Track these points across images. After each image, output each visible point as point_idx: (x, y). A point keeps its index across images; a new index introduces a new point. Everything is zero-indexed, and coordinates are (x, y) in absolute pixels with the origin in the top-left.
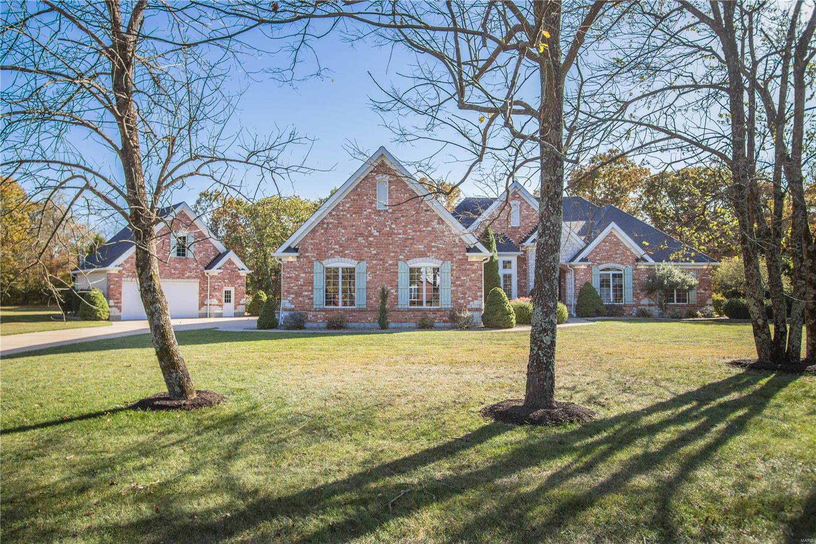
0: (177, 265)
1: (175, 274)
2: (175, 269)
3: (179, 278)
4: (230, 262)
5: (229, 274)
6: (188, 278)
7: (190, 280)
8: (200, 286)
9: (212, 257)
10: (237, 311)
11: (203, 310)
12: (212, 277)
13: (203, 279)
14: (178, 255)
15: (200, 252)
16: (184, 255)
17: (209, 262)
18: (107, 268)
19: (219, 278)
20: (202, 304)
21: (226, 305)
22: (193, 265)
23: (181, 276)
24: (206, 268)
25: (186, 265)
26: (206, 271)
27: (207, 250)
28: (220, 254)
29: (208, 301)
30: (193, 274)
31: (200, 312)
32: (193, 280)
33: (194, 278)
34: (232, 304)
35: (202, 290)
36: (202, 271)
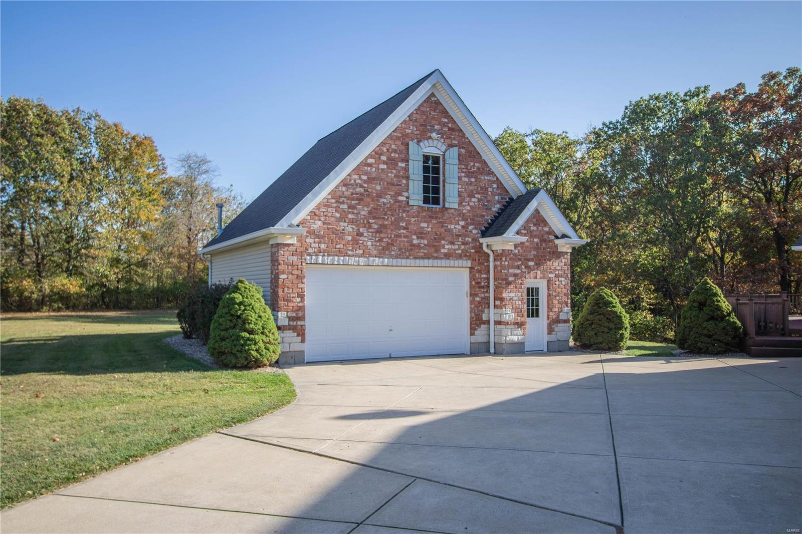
0: (424, 225)
1: (418, 246)
2: (421, 234)
3: (427, 257)
4: (538, 219)
5: (537, 248)
6: (447, 256)
7: (452, 262)
8: (472, 278)
9: (496, 208)
10: (553, 337)
11: (480, 335)
12: (499, 256)
13: (479, 258)
14: (426, 200)
15: (471, 195)
16: (436, 201)
17: (489, 218)
18: (272, 230)
19: (516, 257)
20: (477, 321)
21: (530, 322)
22: (456, 227)
23: (432, 252)
24: (484, 234)
25: (442, 224)
26: (483, 241)
27: (484, 190)
28: (511, 199)
29: (492, 314)
30: (458, 248)
31: (474, 339)
32: (457, 263)
33: (460, 257)
34: (542, 321)
35: (478, 286)
36: (475, 240)
